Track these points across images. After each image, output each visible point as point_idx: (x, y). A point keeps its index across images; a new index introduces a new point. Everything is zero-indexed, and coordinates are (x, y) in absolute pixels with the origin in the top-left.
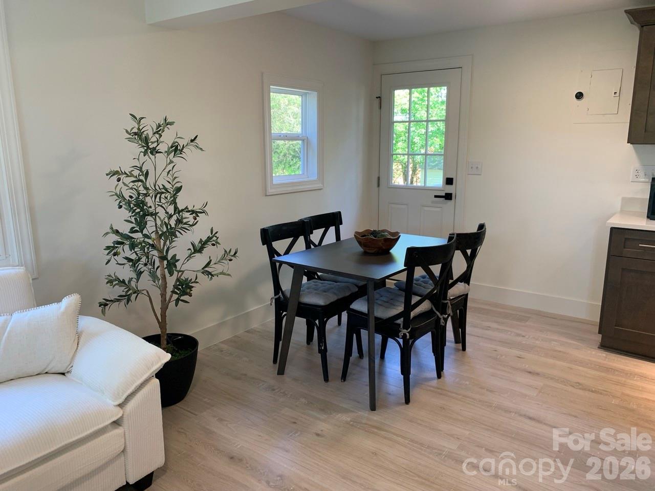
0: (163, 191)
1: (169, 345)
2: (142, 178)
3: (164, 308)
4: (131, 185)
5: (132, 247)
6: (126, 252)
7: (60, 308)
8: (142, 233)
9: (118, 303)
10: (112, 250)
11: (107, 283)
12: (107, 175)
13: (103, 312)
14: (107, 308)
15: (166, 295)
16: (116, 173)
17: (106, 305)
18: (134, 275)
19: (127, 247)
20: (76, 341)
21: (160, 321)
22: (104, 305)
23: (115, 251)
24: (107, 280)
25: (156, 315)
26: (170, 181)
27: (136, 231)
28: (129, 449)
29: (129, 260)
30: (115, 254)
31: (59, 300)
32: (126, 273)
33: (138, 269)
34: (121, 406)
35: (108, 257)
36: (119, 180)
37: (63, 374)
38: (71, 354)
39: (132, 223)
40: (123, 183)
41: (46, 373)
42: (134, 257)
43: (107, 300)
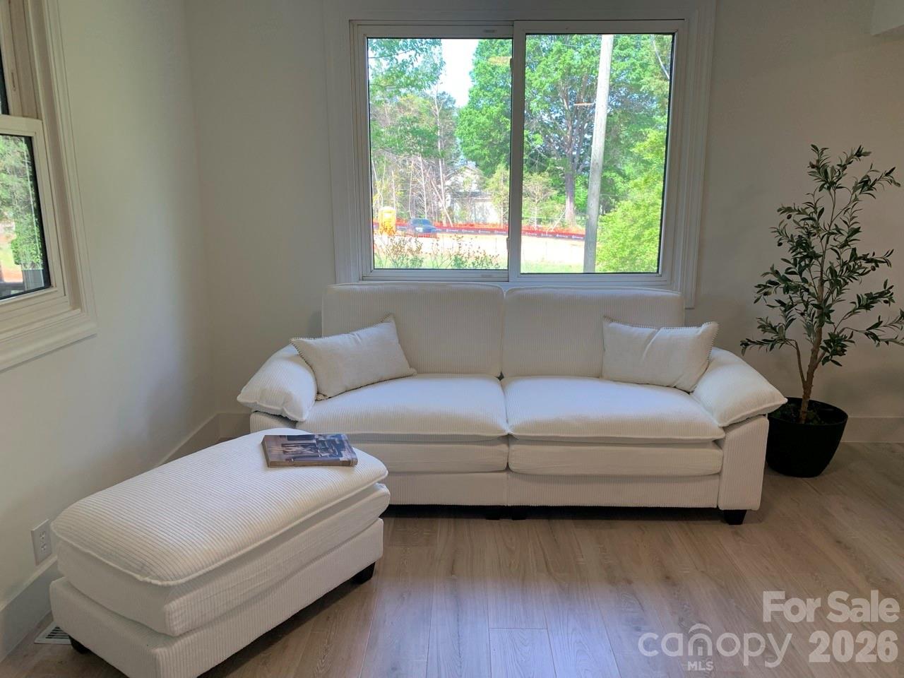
0: (835, 231)
1: (812, 411)
2: (815, 216)
3: (813, 367)
4: (802, 223)
5: (786, 290)
6: (779, 293)
7: (698, 331)
8: (801, 276)
9: (759, 346)
10: (764, 289)
11: (759, 327)
12: (778, 211)
13: (743, 352)
14: (748, 348)
15: (817, 353)
16: (789, 209)
17: (747, 345)
18: (784, 322)
19: (780, 290)
20: (705, 366)
21: (806, 380)
22: (745, 344)
23: (765, 290)
24: (759, 325)
25: (801, 372)
26: (847, 220)
27: (793, 273)
28: (724, 474)
29: (782, 304)
30: (766, 294)
31: (699, 325)
32: (776, 317)
33: (790, 315)
34: (725, 429)
35: (758, 296)
36: (789, 217)
37: (689, 393)
38: (698, 376)
39: (789, 262)
40: (794, 220)
41: (675, 387)
42: (787, 301)
43: (749, 341)
